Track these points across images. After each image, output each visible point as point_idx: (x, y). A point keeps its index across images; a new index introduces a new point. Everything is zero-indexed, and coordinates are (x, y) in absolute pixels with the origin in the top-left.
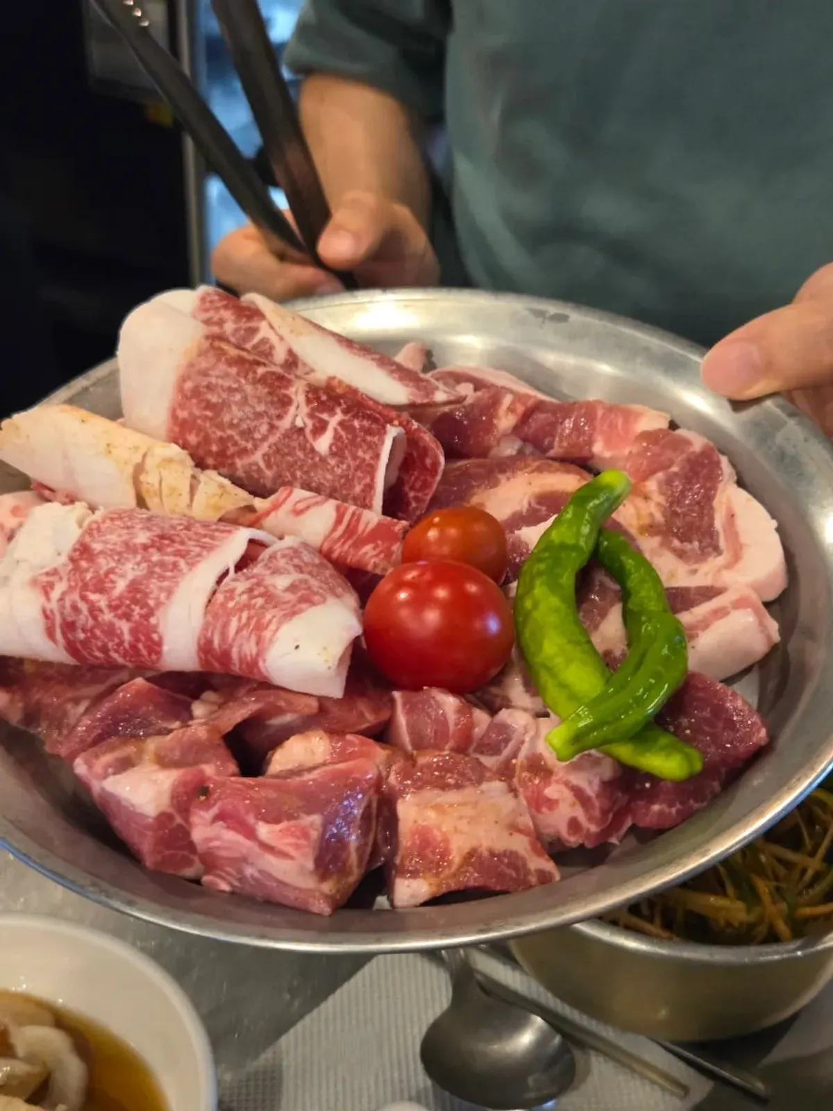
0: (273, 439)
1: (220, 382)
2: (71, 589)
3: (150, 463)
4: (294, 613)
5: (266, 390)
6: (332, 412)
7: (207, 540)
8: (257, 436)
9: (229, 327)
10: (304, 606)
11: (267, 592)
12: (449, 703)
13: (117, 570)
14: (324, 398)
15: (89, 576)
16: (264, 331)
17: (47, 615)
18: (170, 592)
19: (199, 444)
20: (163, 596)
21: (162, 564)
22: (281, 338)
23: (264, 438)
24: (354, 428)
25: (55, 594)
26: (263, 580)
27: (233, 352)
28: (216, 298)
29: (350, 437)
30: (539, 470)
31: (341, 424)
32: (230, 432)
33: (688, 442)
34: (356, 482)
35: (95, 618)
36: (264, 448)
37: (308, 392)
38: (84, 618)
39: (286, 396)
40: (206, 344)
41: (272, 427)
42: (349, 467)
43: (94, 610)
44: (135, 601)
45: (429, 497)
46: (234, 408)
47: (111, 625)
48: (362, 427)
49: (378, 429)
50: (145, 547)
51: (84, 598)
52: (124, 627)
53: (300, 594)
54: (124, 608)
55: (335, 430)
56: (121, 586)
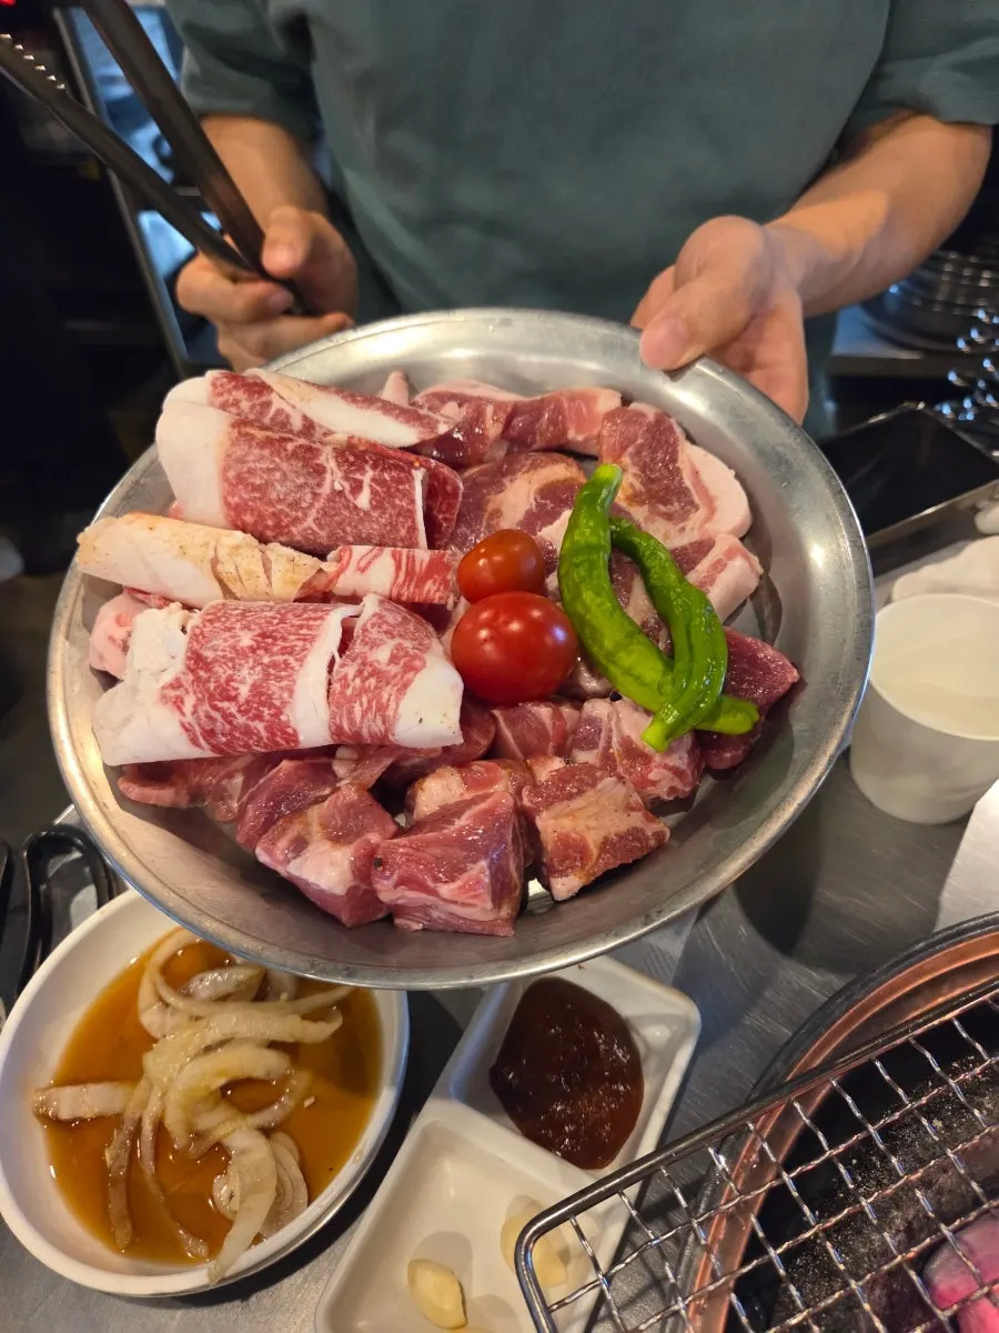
0: (318, 505)
1: (258, 465)
2: (200, 701)
3: (222, 553)
4: (406, 686)
5: (300, 464)
6: (361, 470)
7: (303, 631)
8: (304, 505)
9: (245, 405)
10: (410, 675)
11: (374, 671)
12: (544, 712)
13: (235, 677)
14: (352, 459)
15: (212, 686)
16: (277, 404)
17: (186, 728)
18: (291, 691)
19: (255, 522)
20: (285, 695)
21: (274, 665)
22: (294, 407)
23: (311, 505)
24: (385, 480)
25: (188, 708)
26: (366, 658)
27: (260, 434)
28: (225, 380)
29: (385, 489)
30: (534, 467)
31: (373, 480)
32: (279, 507)
33: (642, 415)
34: (400, 526)
35: (230, 723)
36: (313, 514)
37: (336, 457)
38: (220, 725)
39: (318, 465)
40: (235, 433)
41: (315, 495)
42: (391, 516)
43: (227, 717)
44: (262, 704)
45: (455, 516)
46: (278, 486)
47: (247, 726)
48: (392, 478)
49: (407, 477)
50: (253, 650)
51: (215, 708)
52: (260, 726)
53: (402, 662)
54: (253, 711)
55: (371, 486)
56: (244, 691)
